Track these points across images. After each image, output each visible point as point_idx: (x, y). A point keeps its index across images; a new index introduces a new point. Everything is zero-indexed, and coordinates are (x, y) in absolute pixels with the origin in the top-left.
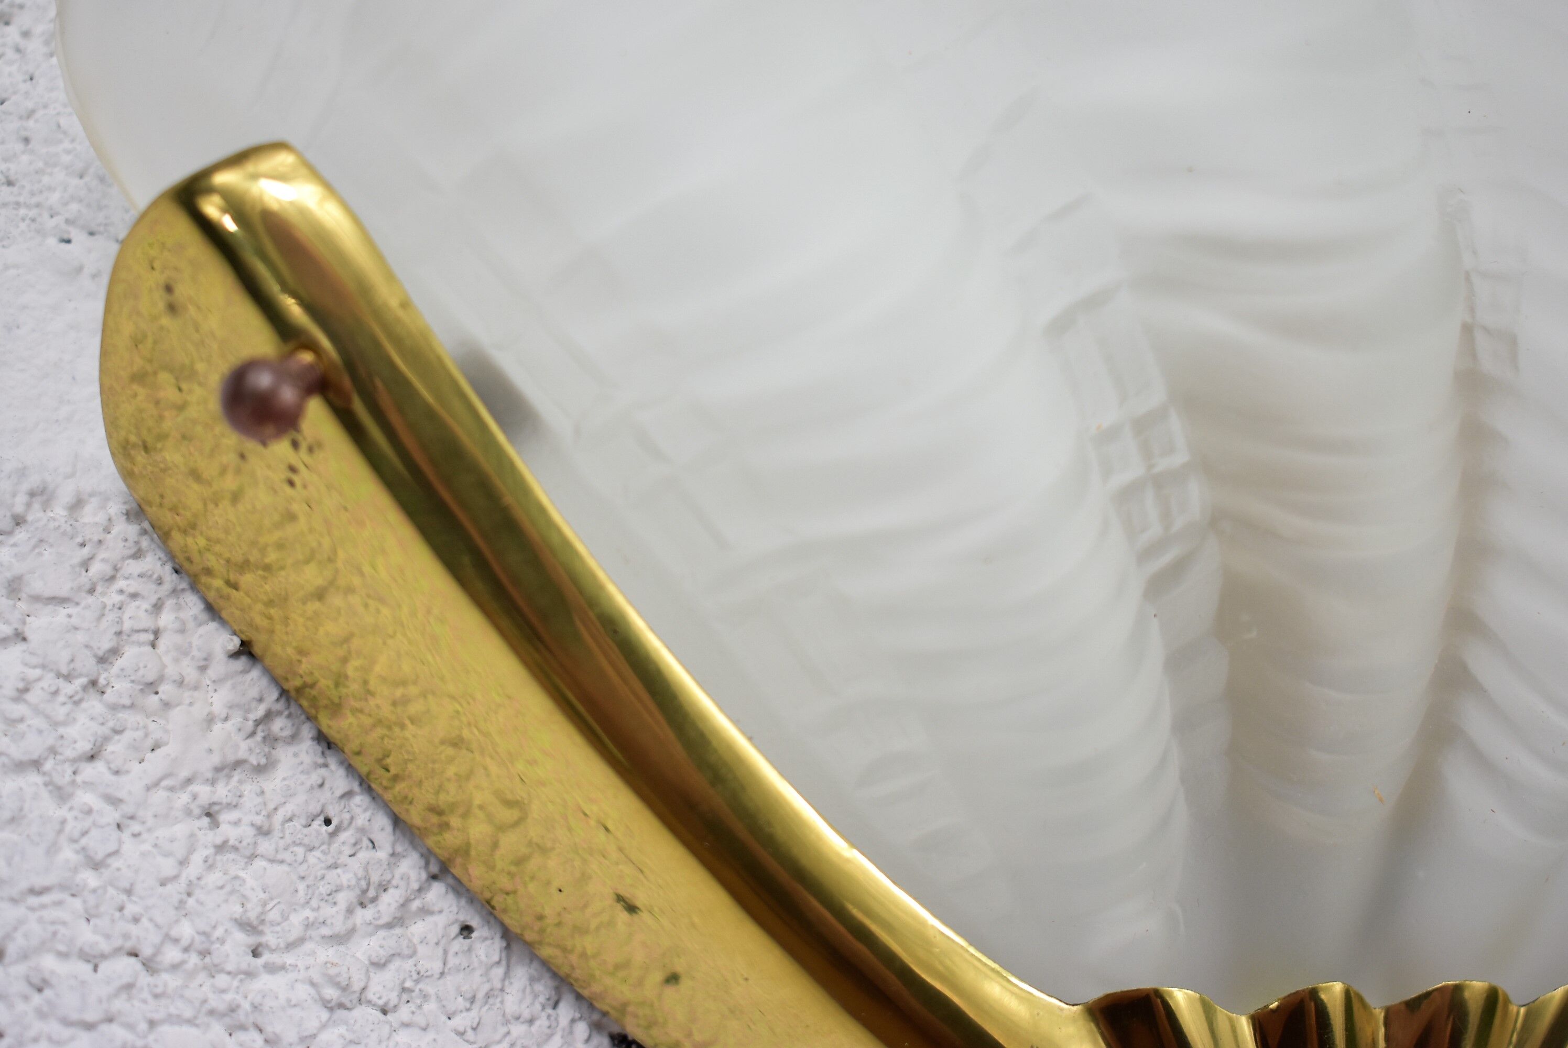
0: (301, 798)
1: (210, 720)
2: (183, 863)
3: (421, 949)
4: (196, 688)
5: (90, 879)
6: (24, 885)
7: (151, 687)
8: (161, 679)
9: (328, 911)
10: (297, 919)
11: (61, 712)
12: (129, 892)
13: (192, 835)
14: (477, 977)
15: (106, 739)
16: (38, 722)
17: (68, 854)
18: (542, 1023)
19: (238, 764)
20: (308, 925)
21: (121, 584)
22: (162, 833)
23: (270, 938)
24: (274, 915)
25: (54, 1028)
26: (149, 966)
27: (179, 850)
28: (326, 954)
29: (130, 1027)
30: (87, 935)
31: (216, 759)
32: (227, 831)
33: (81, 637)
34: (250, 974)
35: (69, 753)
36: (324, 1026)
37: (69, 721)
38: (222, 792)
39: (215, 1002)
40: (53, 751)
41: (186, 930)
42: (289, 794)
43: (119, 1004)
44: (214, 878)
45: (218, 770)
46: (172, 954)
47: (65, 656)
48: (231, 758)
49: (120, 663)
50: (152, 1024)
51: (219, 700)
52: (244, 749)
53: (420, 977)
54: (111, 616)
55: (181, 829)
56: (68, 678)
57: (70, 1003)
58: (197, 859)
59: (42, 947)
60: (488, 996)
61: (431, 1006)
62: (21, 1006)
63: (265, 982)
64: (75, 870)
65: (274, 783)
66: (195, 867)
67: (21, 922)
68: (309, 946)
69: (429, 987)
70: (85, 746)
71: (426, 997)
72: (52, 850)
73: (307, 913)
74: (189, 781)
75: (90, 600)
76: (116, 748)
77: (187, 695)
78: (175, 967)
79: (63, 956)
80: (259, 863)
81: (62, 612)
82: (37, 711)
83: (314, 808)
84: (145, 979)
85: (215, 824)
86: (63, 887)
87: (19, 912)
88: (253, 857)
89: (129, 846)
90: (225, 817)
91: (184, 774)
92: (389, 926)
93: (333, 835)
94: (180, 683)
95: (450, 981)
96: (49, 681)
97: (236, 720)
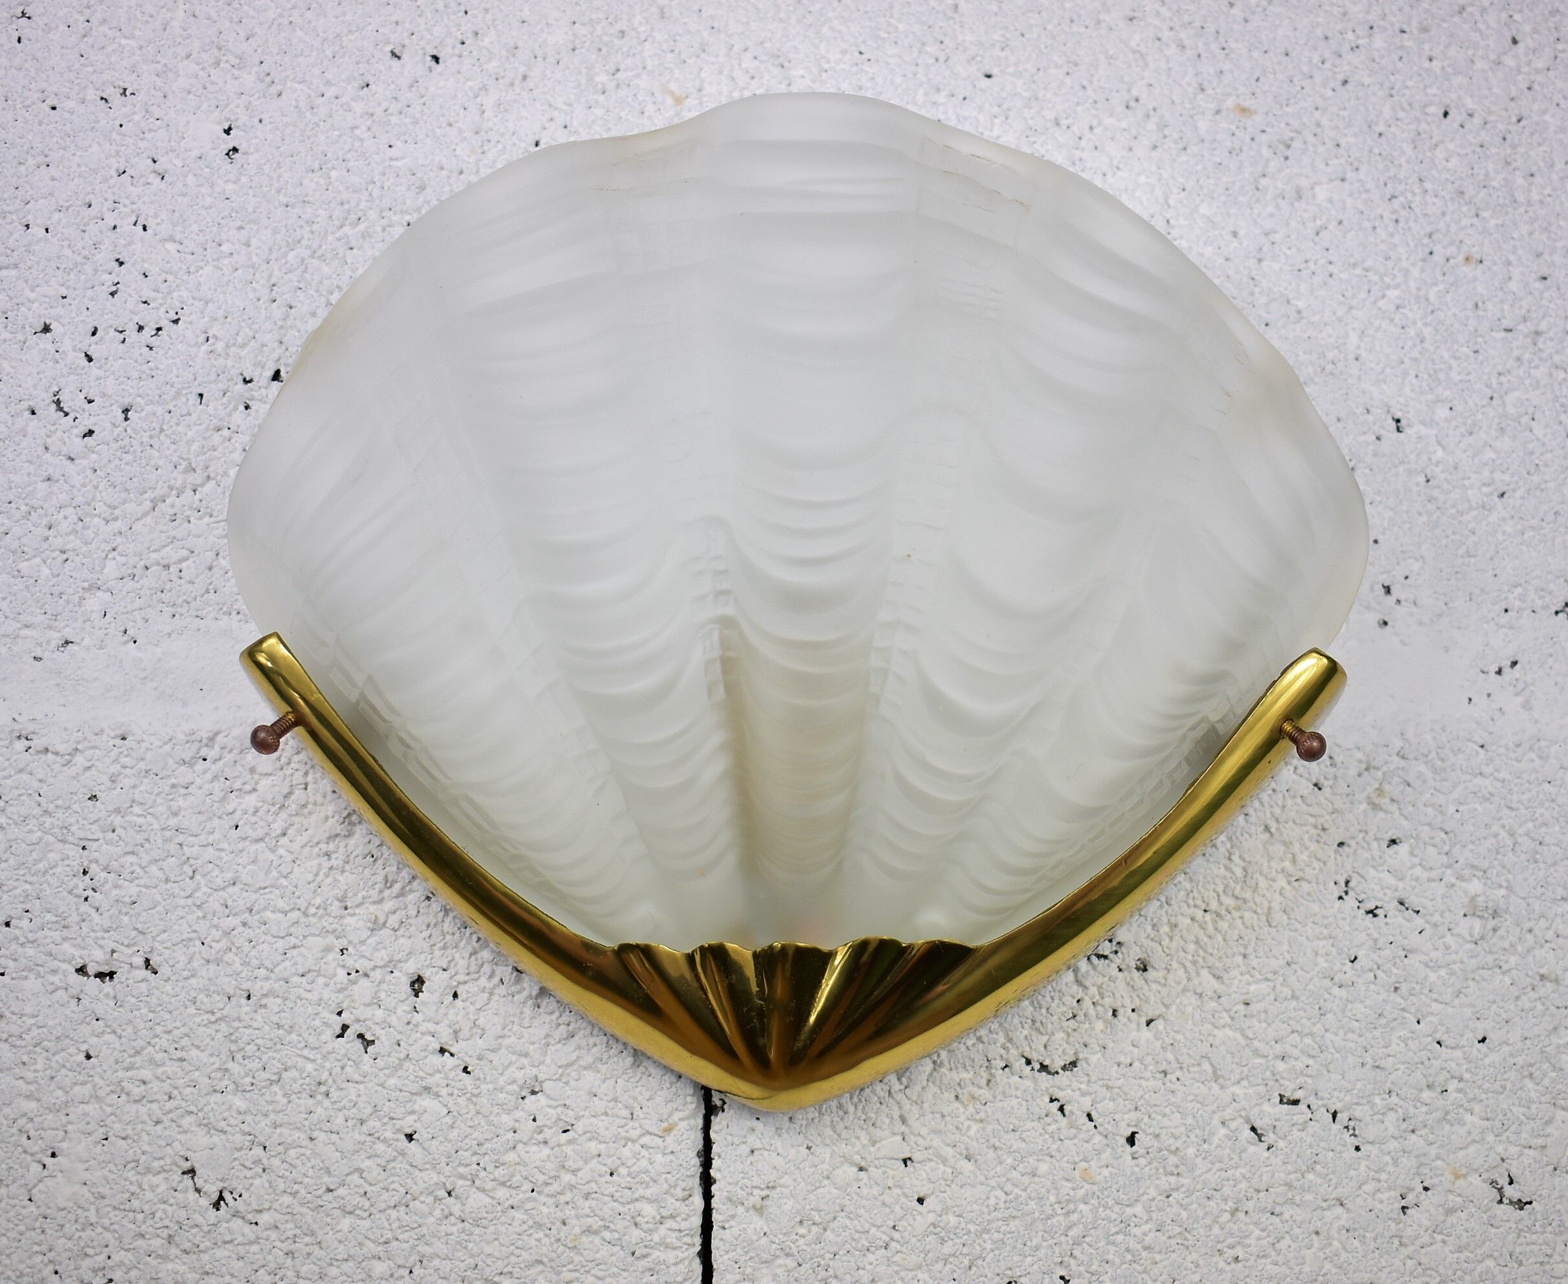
0: (361, 848)
1: (327, 818)
2: (316, 875)
3: (410, 907)
4: (322, 805)
5: (284, 882)
6: (257, 886)
7: (304, 806)
8: (307, 803)
9: (372, 892)
10: (360, 895)
11: (271, 819)
12: (296, 887)
13: (320, 864)
14: (431, 917)
15: (287, 829)
16: (261, 823)
17: (275, 873)
18: (457, 935)
19: (337, 836)
20: (364, 898)
21: (292, 765)
22: (308, 864)
23: (349, 904)
24: (350, 895)
25: (269, 938)
26: (306, 915)
27: (314, 871)
28: (372, 908)
29: (297, 938)
30: (281, 904)
31: (327, 834)
32: (334, 862)
33: (277, 789)
34: (342, 917)
35: (273, 835)
36: (369, 937)
37: (274, 821)
38: (331, 847)
39: (329, 928)
40: (267, 834)
41: (318, 901)
42: (357, 846)
43: (292, 930)
44: (329, 880)
45: (329, 838)
46: (312, 910)
47: (271, 797)
48: (334, 833)
49: (293, 797)
50: (305, 937)
51: (331, 809)
52: (339, 829)
53: (408, 917)
54: (288, 779)
55: (315, 862)
56: (273, 805)
57: (274, 929)
58: (322, 873)
59: (265, 908)
60: (435, 925)
61: (413, 928)
62: (258, 931)
63: (349, 920)
64: (277, 879)
65: (352, 842)
66: (319, 878)
67: (257, 900)
68: (366, 905)
69: (412, 921)
70: (279, 832)
71: (411, 925)
72: (268, 872)
73: (364, 893)
74: (318, 843)
75: (280, 773)
76: (291, 831)
77: (318, 808)
78: (314, 915)
79: (273, 912)
80: (346, 874)
81: (271, 778)
82: (261, 819)
83: (367, 852)
84: (303, 920)
85: (329, 859)
86: (272, 886)
87: (257, 895)
88: (343, 872)
89: (296, 870)
90: (333, 856)
91: (315, 841)
92: (397, 897)
93: (375, 861)
94: (315, 804)
95: (420, 919)
96: (266, 807)
97: (337, 817)
